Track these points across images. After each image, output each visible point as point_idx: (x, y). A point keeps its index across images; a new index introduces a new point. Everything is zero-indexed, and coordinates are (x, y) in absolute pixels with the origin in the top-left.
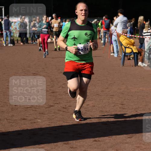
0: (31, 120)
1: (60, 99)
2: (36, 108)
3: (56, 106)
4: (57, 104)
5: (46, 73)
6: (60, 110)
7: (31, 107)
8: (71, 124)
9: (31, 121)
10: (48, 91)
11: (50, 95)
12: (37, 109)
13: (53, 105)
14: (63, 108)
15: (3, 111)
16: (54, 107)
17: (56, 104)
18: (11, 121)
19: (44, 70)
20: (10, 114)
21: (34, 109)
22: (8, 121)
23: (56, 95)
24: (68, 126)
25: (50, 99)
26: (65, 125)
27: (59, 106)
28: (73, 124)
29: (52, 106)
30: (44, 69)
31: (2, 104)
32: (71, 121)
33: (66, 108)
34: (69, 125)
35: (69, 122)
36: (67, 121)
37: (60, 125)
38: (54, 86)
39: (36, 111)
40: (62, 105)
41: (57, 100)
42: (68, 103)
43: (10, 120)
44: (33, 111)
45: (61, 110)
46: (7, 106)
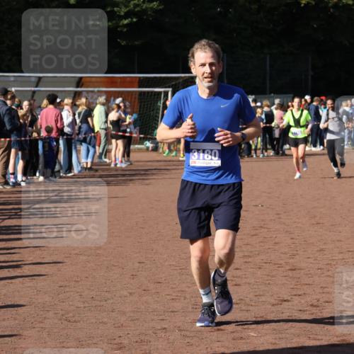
0: (234, 332)
1: (307, 284)
2: (248, 305)
3: (296, 300)
4: (300, 295)
5: (284, 223)
6: (304, 311)
7: (238, 302)
8: (326, 343)
9: (233, 335)
10: (282, 267)
11: (286, 276)
12: (251, 308)
13: (289, 298)
14: (312, 305)
15: (175, 310)
16: (290, 303)
17: (295, 295)
18: (188, 334)
19: (280, 218)
20: (187, 318)
21: (244, 308)
22: (183, 333)
23: (298, 276)
24: (317, 347)
25: (283, 284)
26: (311, 345)
27: (303, 301)
28: (330, 343)
29: (285, 301)
30: (278, 214)
31: (174, 294)
32: (326, 335)
33: (318, 306)
34: (320, 346)
35: (322, 339)
36: (316, 336)
37: (300, 345)
38: (298, 254)
39: (247, 311)
40: (309, 299)
41: (299, 287)
42: (324, 295)
43: (187, 331)
44: (241, 310)
45: (306, 310)
46: (185, 298)
